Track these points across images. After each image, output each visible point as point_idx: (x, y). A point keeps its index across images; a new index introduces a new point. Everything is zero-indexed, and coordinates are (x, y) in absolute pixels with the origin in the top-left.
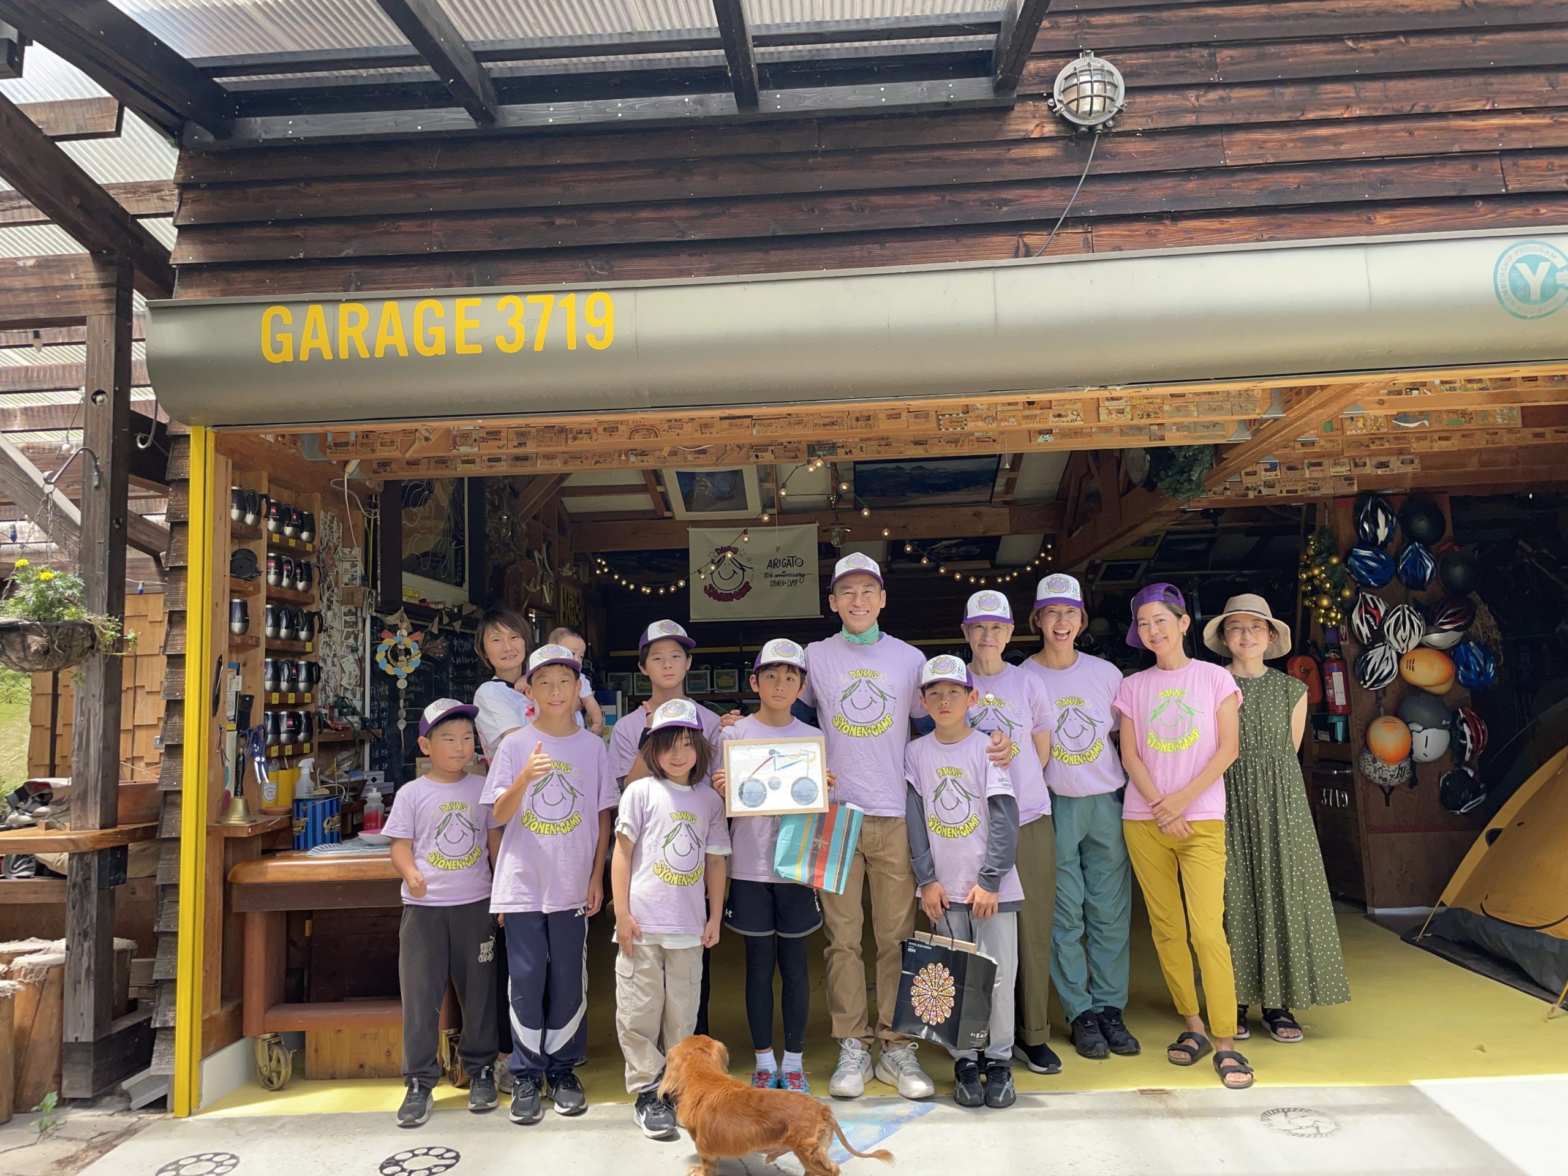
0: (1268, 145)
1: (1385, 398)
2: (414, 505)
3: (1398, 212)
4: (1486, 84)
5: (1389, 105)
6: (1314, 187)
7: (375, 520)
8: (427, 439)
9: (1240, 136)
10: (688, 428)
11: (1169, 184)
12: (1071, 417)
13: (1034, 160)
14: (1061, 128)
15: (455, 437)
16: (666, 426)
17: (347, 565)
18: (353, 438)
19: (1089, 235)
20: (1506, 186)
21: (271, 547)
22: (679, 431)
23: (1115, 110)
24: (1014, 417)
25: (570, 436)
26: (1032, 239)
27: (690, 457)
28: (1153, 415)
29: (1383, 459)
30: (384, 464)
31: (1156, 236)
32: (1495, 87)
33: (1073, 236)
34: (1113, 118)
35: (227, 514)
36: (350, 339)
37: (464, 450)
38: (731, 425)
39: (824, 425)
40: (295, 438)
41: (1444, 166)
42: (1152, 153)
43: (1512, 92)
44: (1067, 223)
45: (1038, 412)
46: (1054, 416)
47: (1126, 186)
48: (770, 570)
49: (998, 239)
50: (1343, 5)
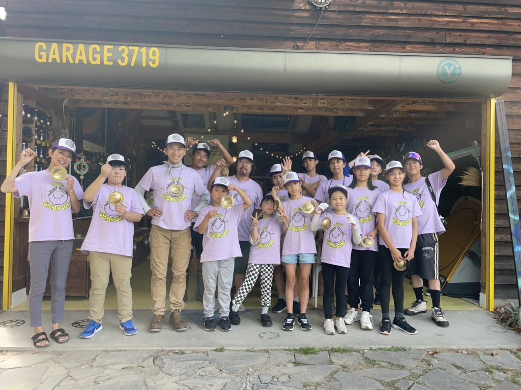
0: (376, 20)
1: (405, 105)
2: (88, 117)
3: (413, 46)
4: (444, 6)
5: (414, 11)
6: (388, 35)
7: (74, 121)
8: (93, 93)
9: (368, 16)
10: (183, 97)
11: (344, 29)
12: (308, 103)
13: (302, 17)
14: (311, 7)
15: (103, 93)
16: (176, 96)
18: (66, 90)
19: (317, 44)
20: (446, 40)
21: (37, 126)
22: (180, 98)
24: (290, 102)
25: (143, 97)
26: (300, 44)
27: (184, 108)
28: (334, 105)
29: (406, 125)
30: (77, 101)
31: (338, 46)
32: (447, 8)
33: (311, 44)
34: (328, 5)
35: (21, 113)
37: (106, 98)
38: (198, 97)
39: (230, 100)
40: (45, 89)
41: (428, 32)
42: (339, 19)
43: (452, 10)
44: (310, 39)
45: (298, 101)
46: (303, 103)
47: (330, 29)
49: (288, 43)
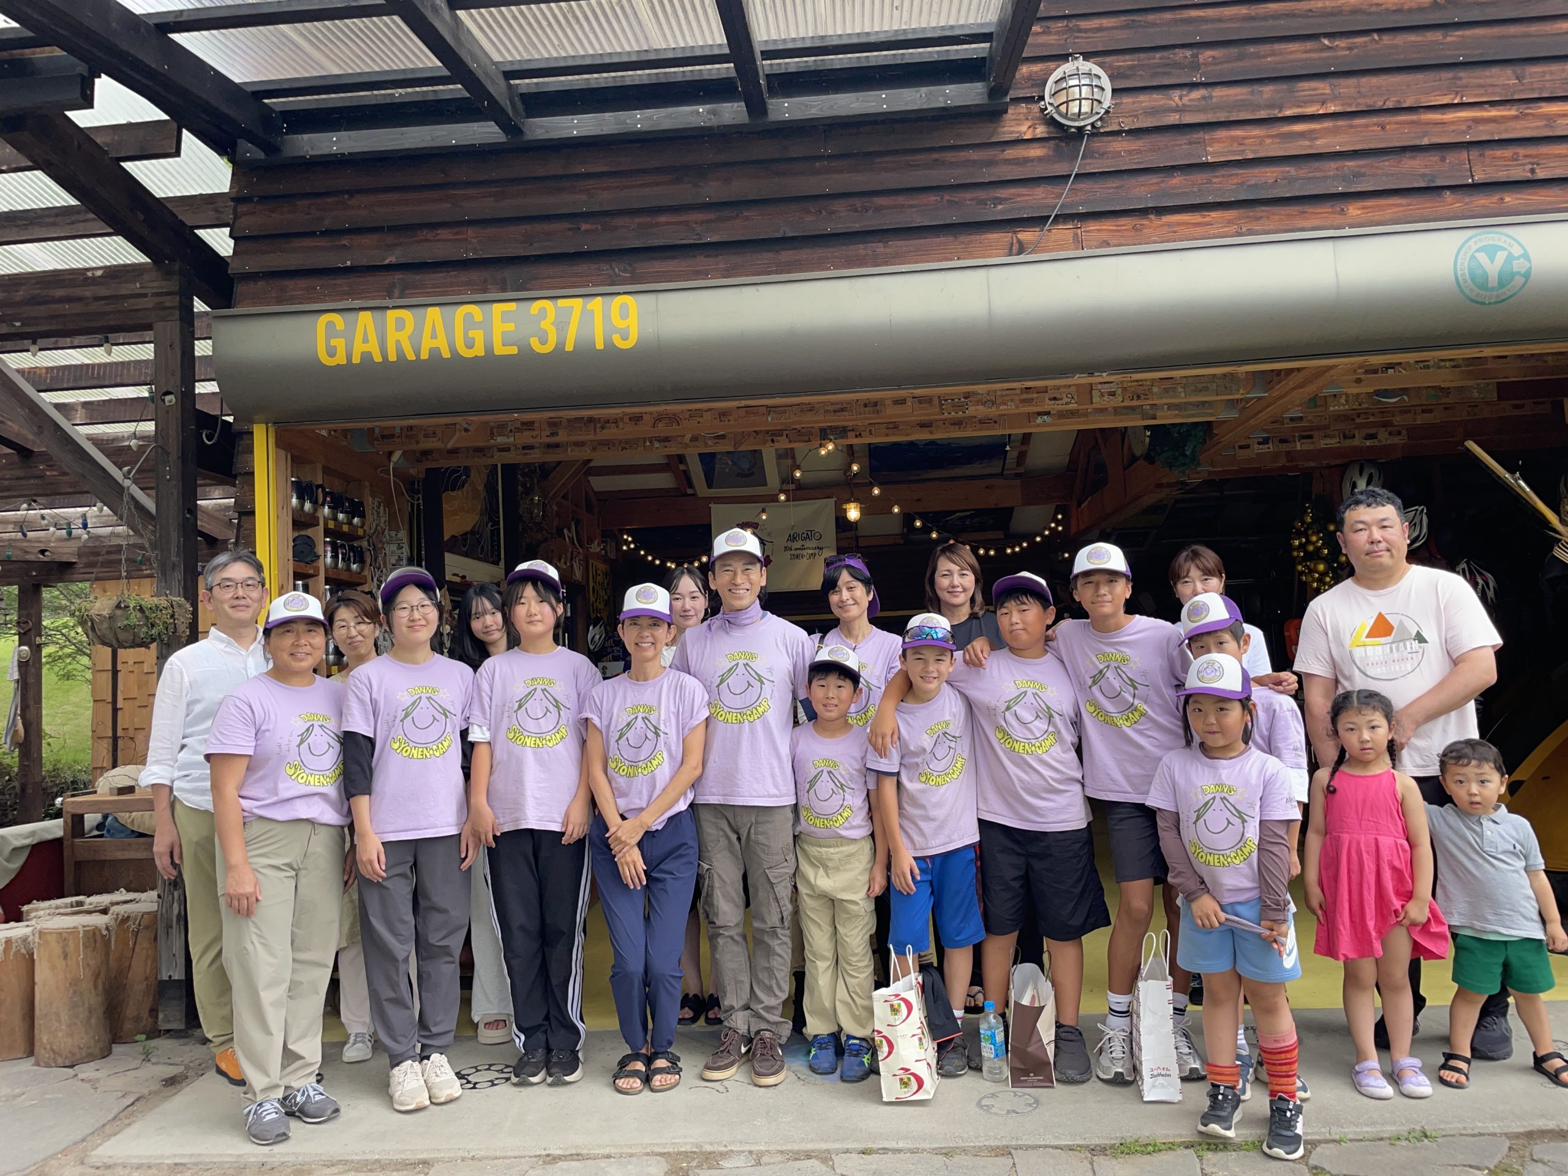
0: (1247, 141)
1: (1363, 376)
2: (453, 490)
3: (1370, 203)
4: (1454, 78)
5: (1360, 101)
6: (1291, 180)
7: (418, 505)
8: (466, 430)
9: (1221, 133)
10: (707, 416)
11: (1155, 181)
12: (1065, 400)
13: (1026, 161)
14: (1052, 129)
15: (492, 429)
16: (687, 415)
17: (394, 547)
18: (398, 430)
19: (1079, 231)
20: (1472, 176)
21: (327, 532)
22: (699, 419)
23: (1103, 111)
24: (1012, 400)
25: (599, 425)
26: (1026, 236)
27: (710, 443)
28: (1142, 397)
29: (1373, 431)
30: (426, 453)
31: (1141, 230)
32: (1464, 81)
33: (1063, 232)
34: (1101, 119)
35: (288, 501)
36: (398, 342)
37: (500, 440)
38: (747, 412)
39: (835, 411)
40: (345, 432)
41: (1414, 158)
42: (1139, 152)
43: (1480, 86)
44: (1057, 219)
45: (1035, 395)
46: (1050, 399)
47: (1113, 183)
48: (789, 544)
49: (993, 236)
50: (1320, 5)
